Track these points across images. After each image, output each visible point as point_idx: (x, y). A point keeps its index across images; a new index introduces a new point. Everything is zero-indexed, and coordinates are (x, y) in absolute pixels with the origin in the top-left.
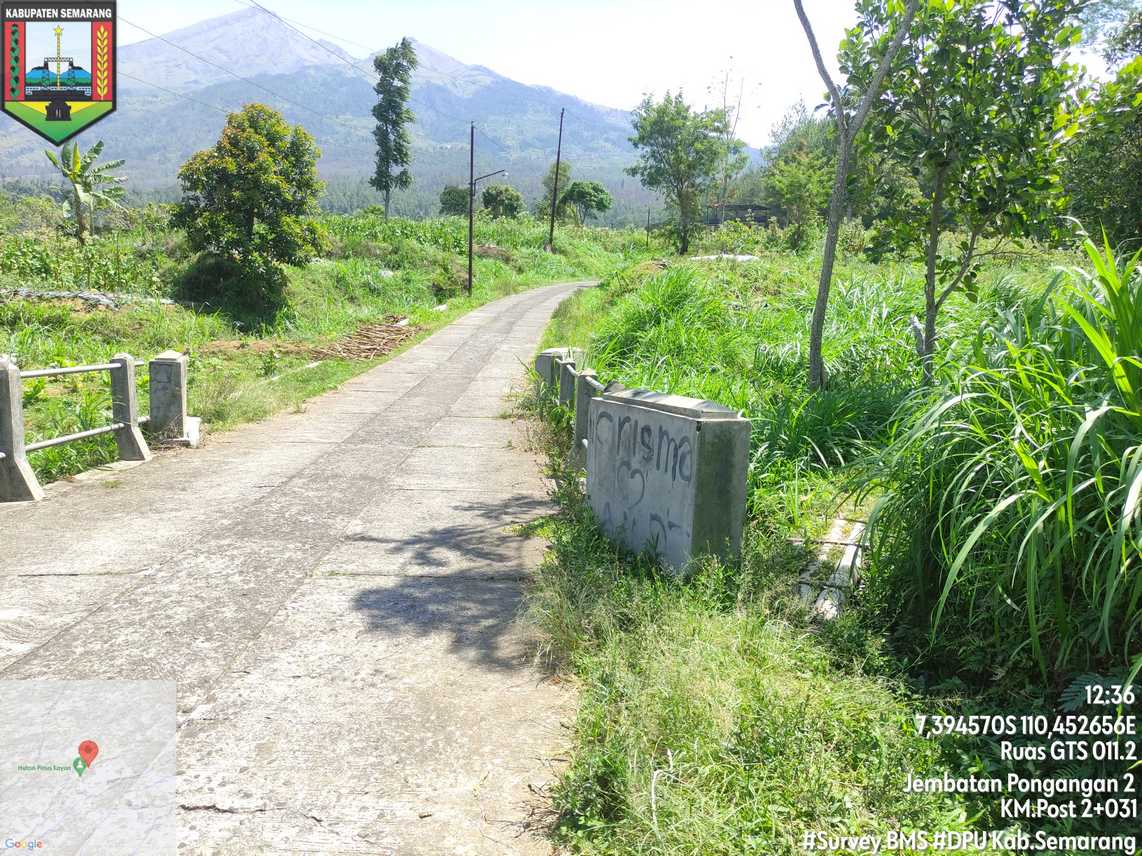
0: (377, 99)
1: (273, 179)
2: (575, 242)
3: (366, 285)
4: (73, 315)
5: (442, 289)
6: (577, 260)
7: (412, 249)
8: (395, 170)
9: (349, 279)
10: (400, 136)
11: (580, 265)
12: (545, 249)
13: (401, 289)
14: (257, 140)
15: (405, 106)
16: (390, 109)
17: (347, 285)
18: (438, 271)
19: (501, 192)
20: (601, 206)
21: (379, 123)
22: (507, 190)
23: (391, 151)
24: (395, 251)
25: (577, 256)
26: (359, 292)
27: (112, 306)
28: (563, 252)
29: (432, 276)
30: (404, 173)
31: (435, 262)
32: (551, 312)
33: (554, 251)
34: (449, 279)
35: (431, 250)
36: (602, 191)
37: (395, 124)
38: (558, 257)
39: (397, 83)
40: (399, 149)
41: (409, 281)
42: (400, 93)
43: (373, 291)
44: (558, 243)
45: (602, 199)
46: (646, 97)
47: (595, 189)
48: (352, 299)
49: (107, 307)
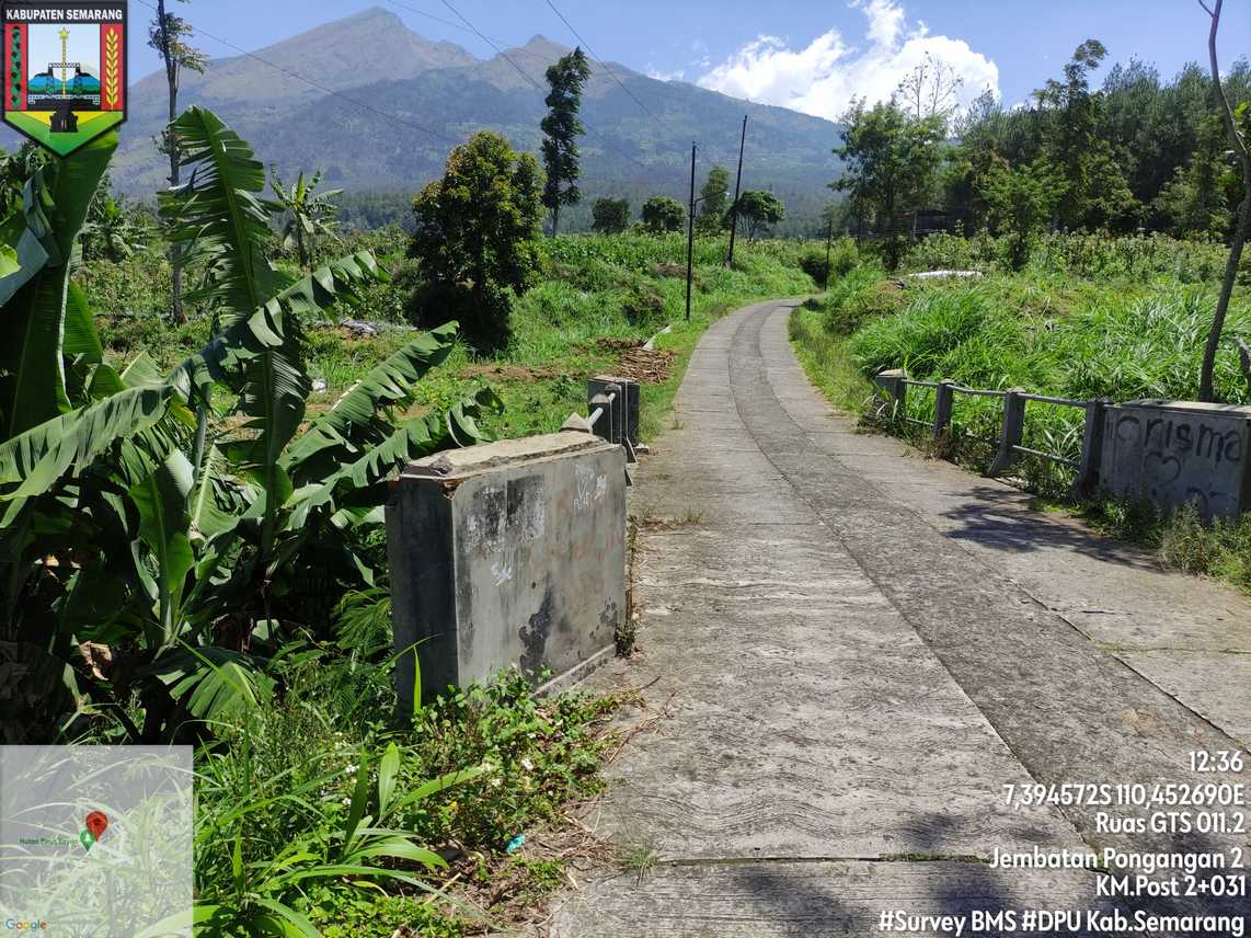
0: (547, 112)
1: (506, 206)
2: (754, 256)
3: (567, 308)
4: (344, 342)
5: (633, 310)
6: (757, 278)
7: (603, 271)
8: (564, 185)
9: (554, 303)
10: (570, 150)
11: (760, 282)
12: (724, 265)
13: (597, 312)
14: (488, 166)
15: (576, 116)
16: (561, 121)
17: (552, 309)
18: (628, 293)
19: (663, 205)
20: (773, 217)
21: (549, 138)
22: (669, 202)
23: (561, 166)
24: (583, 273)
25: (757, 273)
26: (561, 316)
27: (375, 334)
28: (743, 269)
29: (623, 297)
30: (572, 189)
31: (624, 283)
32: (786, 334)
33: (734, 267)
34: (640, 300)
35: (621, 272)
36: (774, 201)
37: (565, 137)
38: (739, 274)
39: (568, 95)
40: (569, 162)
41: (604, 303)
42: (572, 104)
43: (575, 315)
44: (737, 258)
45: (774, 210)
46: (855, 106)
47: (767, 199)
48: (557, 323)
49: (372, 335)
